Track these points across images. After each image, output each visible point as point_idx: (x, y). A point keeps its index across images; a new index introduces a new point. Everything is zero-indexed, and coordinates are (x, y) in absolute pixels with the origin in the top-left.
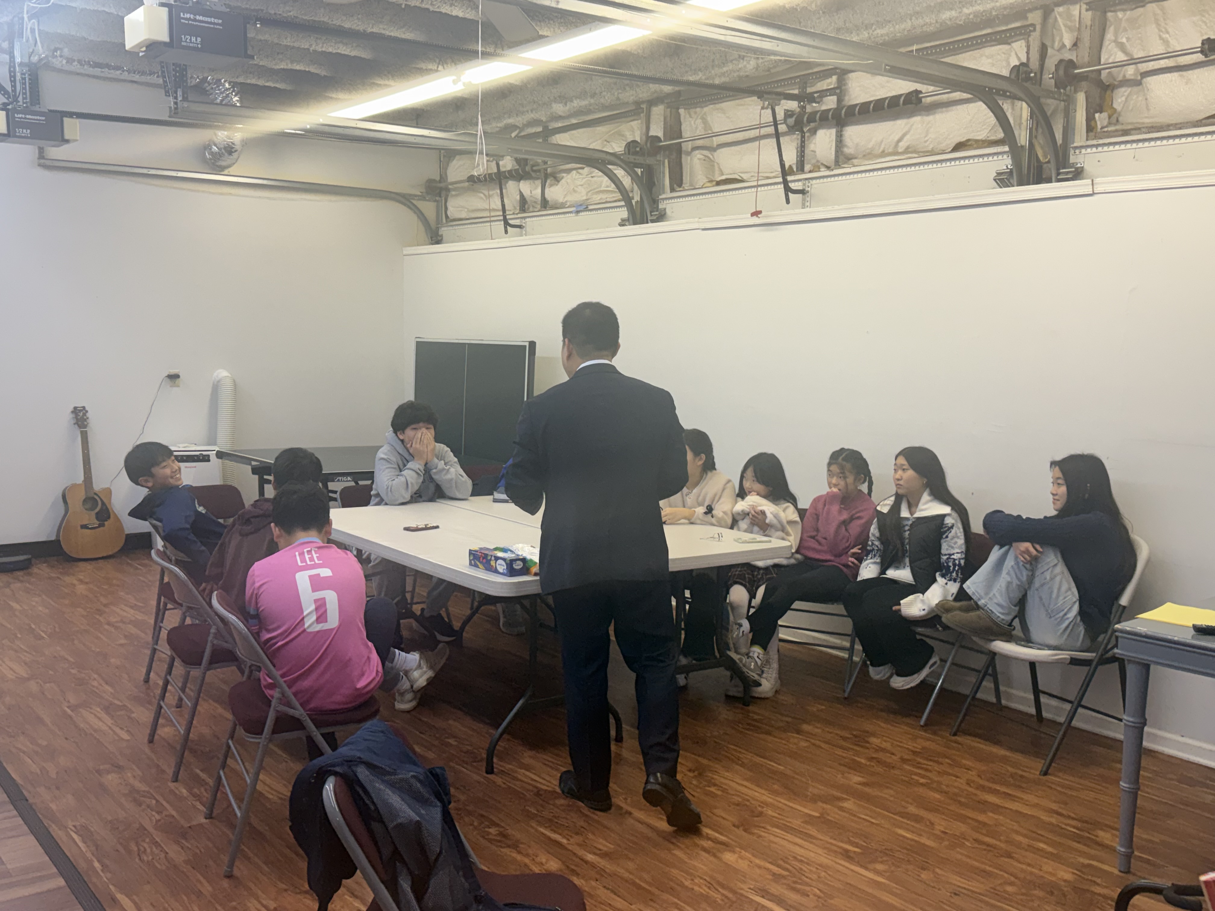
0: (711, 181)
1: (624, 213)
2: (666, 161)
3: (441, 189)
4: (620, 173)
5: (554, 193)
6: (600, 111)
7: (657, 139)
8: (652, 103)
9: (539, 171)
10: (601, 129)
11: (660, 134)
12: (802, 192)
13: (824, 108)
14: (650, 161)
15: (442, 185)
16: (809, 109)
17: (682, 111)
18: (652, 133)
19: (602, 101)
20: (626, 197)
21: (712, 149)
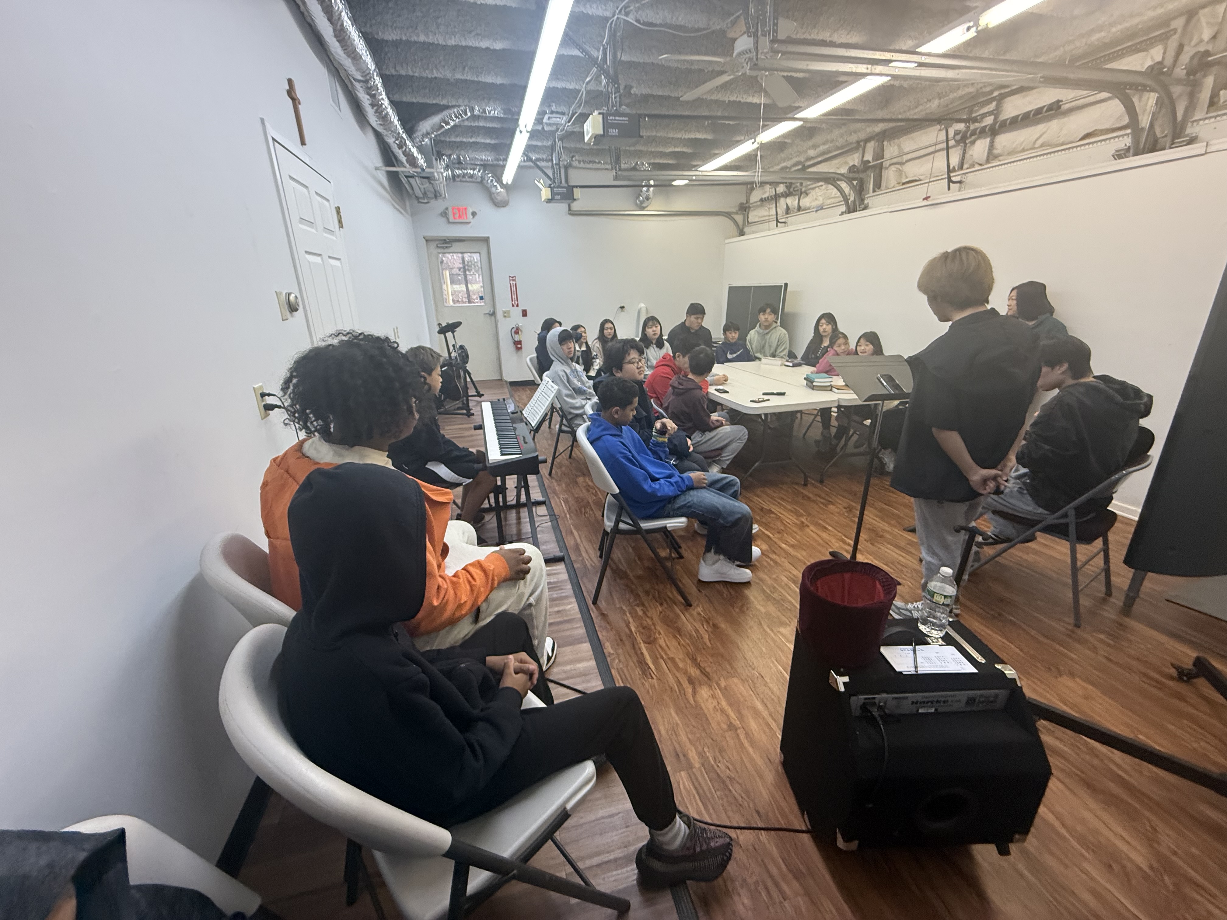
0: (899, 183)
1: (844, 208)
2: (872, 175)
3: (746, 207)
4: (844, 185)
5: (806, 202)
6: (835, 151)
7: (869, 162)
8: (867, 141)
9: (798, 190)
10: (835, 162)
11: (871, 159)
12: (960, 182)
13: (983, 124)
14: (861, 176)
15: (747, 205)
16: (972, 127)
17: (885, 143)
18: (865, 159)
19: (837, 144)
20: (846, 199)
21: (901, 164)
